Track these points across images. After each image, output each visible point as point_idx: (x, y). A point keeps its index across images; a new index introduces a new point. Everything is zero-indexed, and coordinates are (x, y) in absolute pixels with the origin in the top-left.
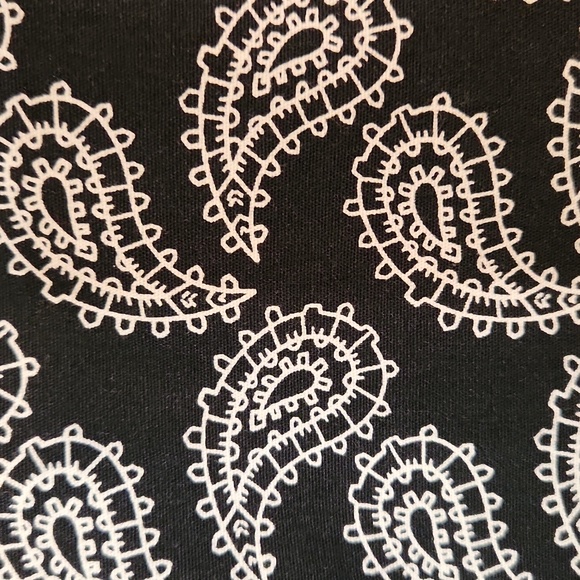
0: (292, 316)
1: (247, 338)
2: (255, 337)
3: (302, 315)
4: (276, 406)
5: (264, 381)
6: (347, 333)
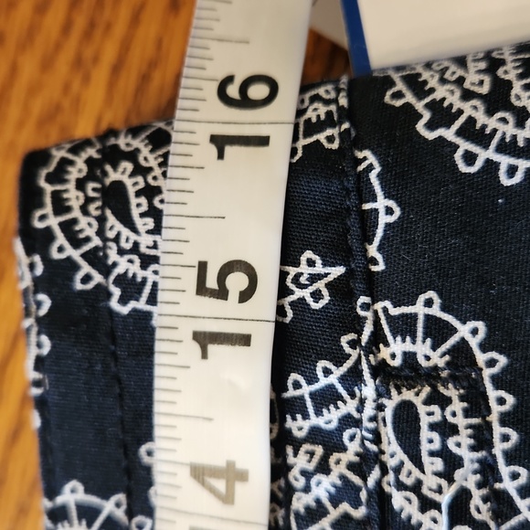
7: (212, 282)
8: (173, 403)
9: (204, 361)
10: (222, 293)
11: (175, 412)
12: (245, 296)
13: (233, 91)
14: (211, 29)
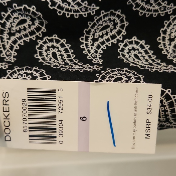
0: (107, 13)
1: (96, 18)
2: (98, 18)
3: (109, 13)
4: (101, 32)
5: (99, 27)
6: (119, 16)
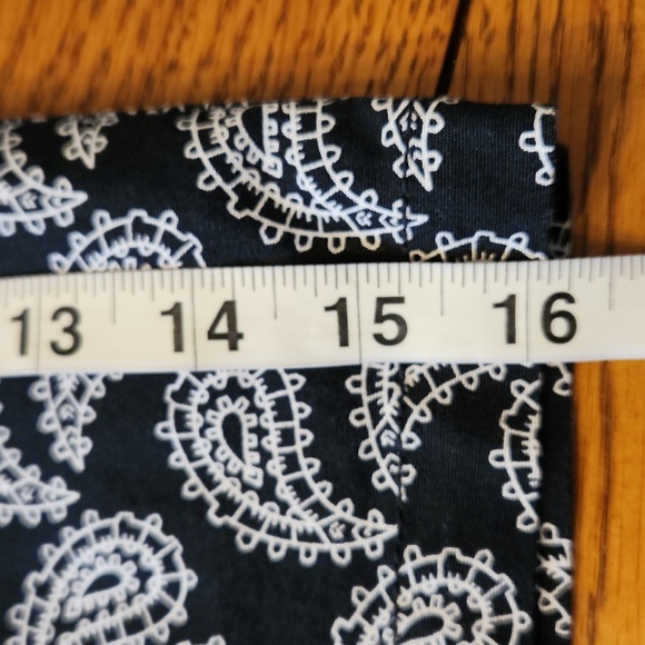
7: (388, 309)
8: (284, 284)
9: (323, 309)
10: (380, 318)
11: (277, 287)
12: (379, 338)
13: (559, 305)
14: (621, 274)
